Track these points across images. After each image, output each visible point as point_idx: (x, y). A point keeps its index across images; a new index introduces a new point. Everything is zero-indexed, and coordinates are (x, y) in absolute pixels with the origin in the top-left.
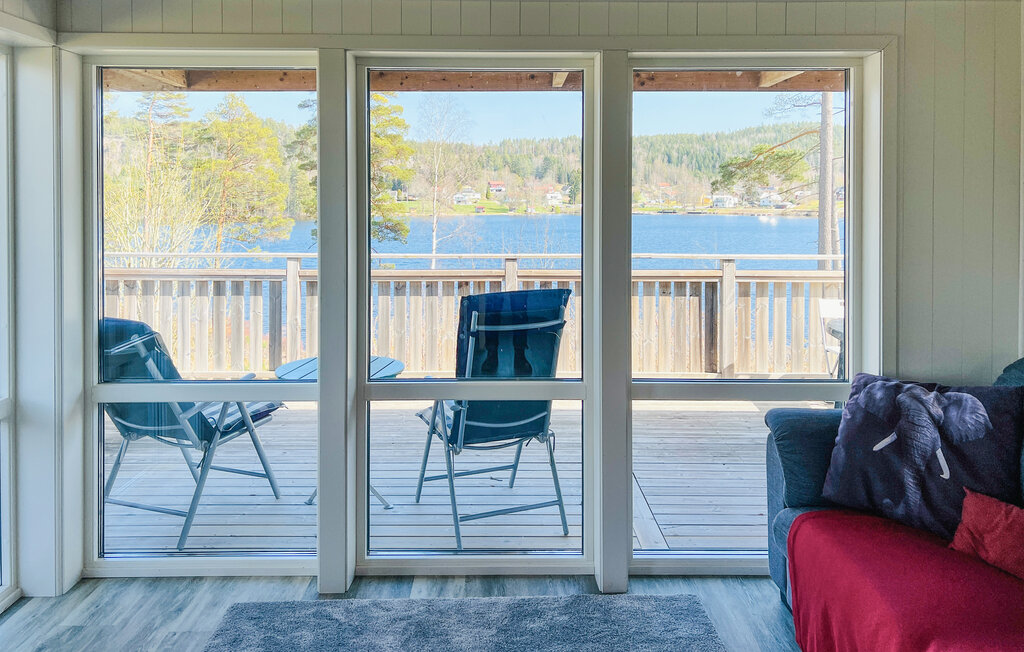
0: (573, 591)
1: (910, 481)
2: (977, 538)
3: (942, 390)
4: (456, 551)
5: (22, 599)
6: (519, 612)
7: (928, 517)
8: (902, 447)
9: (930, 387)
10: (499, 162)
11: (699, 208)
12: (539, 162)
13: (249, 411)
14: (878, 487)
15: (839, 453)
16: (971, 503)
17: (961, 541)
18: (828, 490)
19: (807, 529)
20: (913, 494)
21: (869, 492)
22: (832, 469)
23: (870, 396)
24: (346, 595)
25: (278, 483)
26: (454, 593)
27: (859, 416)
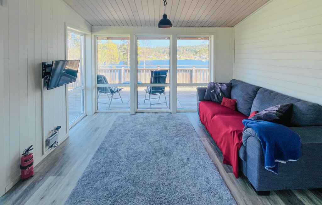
0: (168, 114)
1: (216, 96)
2: (224, 103)
3: (221, 84)
4: (150, 109)
5: (87, 115)
6: (160, 116)
7: (218, 101)
8: (215, 92)
9: (219, 83)
10: (156, 50)
11: (192, 59)
12: (163, 50)
13: (118, 89)
14: (211, 97)
15: (206, 93)
16: (223, 99)
17: (222, 104)
18: (205, 98)
19: (201, 103)
20: (216, 98)
21: (210, 98)
22: (205, 95)
23: (211, 85)
24: (134, 114)
25: (123, 100)
26: (150, 114)
27: (209, 87)
